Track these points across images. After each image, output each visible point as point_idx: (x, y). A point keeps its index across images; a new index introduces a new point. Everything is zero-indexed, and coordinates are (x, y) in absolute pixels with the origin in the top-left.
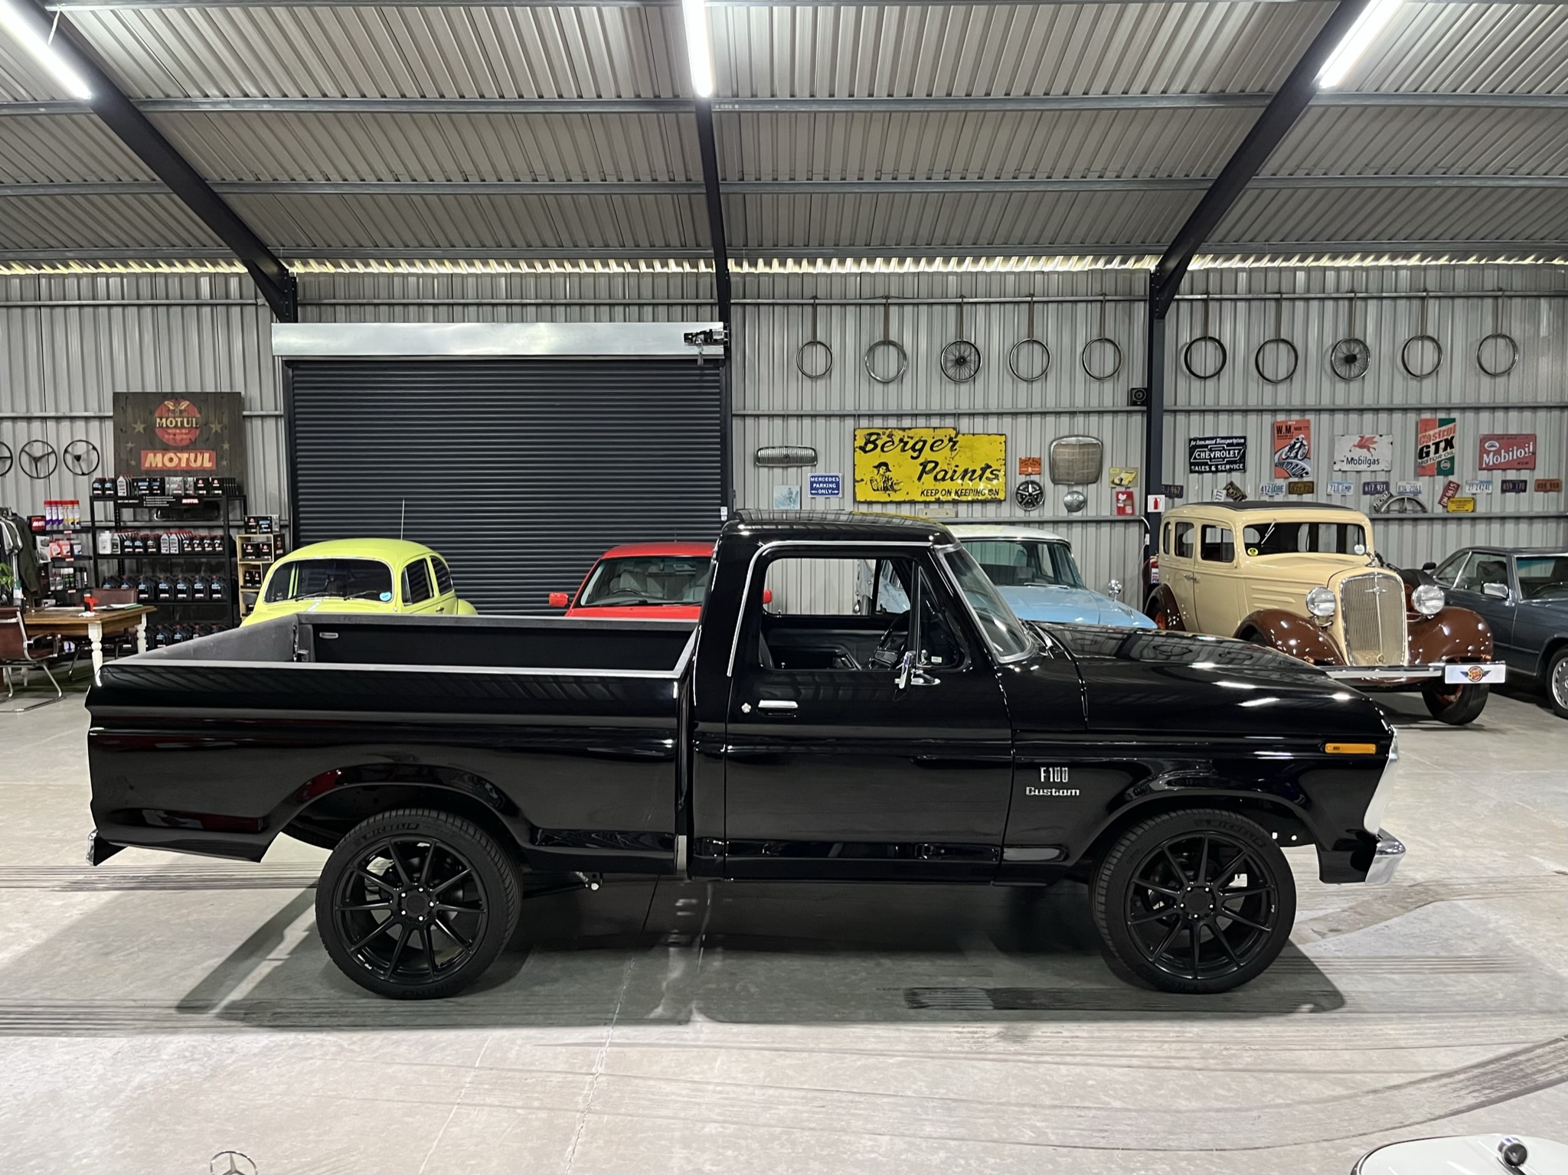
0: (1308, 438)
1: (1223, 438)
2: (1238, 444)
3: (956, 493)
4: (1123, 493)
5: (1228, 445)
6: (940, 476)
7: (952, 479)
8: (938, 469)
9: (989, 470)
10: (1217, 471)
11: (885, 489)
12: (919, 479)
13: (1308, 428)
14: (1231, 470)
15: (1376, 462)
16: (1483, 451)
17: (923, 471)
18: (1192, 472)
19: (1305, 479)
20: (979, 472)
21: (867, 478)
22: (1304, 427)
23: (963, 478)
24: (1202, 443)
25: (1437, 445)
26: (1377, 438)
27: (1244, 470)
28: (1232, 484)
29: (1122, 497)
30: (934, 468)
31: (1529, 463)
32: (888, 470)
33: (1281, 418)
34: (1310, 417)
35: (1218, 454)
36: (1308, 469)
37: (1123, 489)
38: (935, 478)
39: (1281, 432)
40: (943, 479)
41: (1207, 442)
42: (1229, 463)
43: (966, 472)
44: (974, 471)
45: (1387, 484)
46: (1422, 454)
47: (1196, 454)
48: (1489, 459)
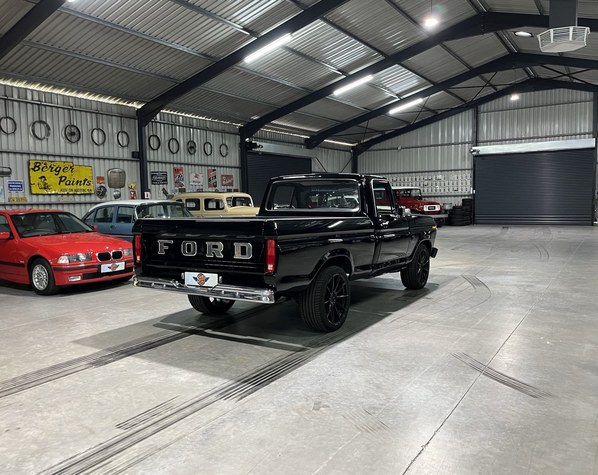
0: (183, 173)
1: (161, 172)
2: (165, 175)
3: (75, 190)
4: (133, 191)
5: (163, 175)
6: (68, 183)
7: (73, 184)
8: (66, 180)
9: (87, 181)
10: (160, 184)
11: (45, 188)
12: (59, 184)
13: (182, 170)
14: (163, 184)
15: (200, 182)
16: (222, 180)
17: (61, 181)
18: (153, 184)
19: (183, 187)
20: (83, 182)
21: (36, 183)
22: (181, 170)
23: (77, 184)
24: (155, 173)
25: (213, 177)
26: (199, 175)
27: (167, 184)
28: (164, 189)
29: (133, 193)
30: (65, 179)
31: (231, 184)
32: (45, 180)
33: (175, 166)
34: (183, 166)
35: (160, 178)
36: (184, 184)
37: (132, 190)
38: (66, 184)
39: (176, 171)
40: (69, 184)
41: (157, 173)
42: (163, 181)
43: (78, 182)
44: (81, 181)
45: (202, 189)
46: (210, 180)
47: (153, 177)
48: (224, 182)
